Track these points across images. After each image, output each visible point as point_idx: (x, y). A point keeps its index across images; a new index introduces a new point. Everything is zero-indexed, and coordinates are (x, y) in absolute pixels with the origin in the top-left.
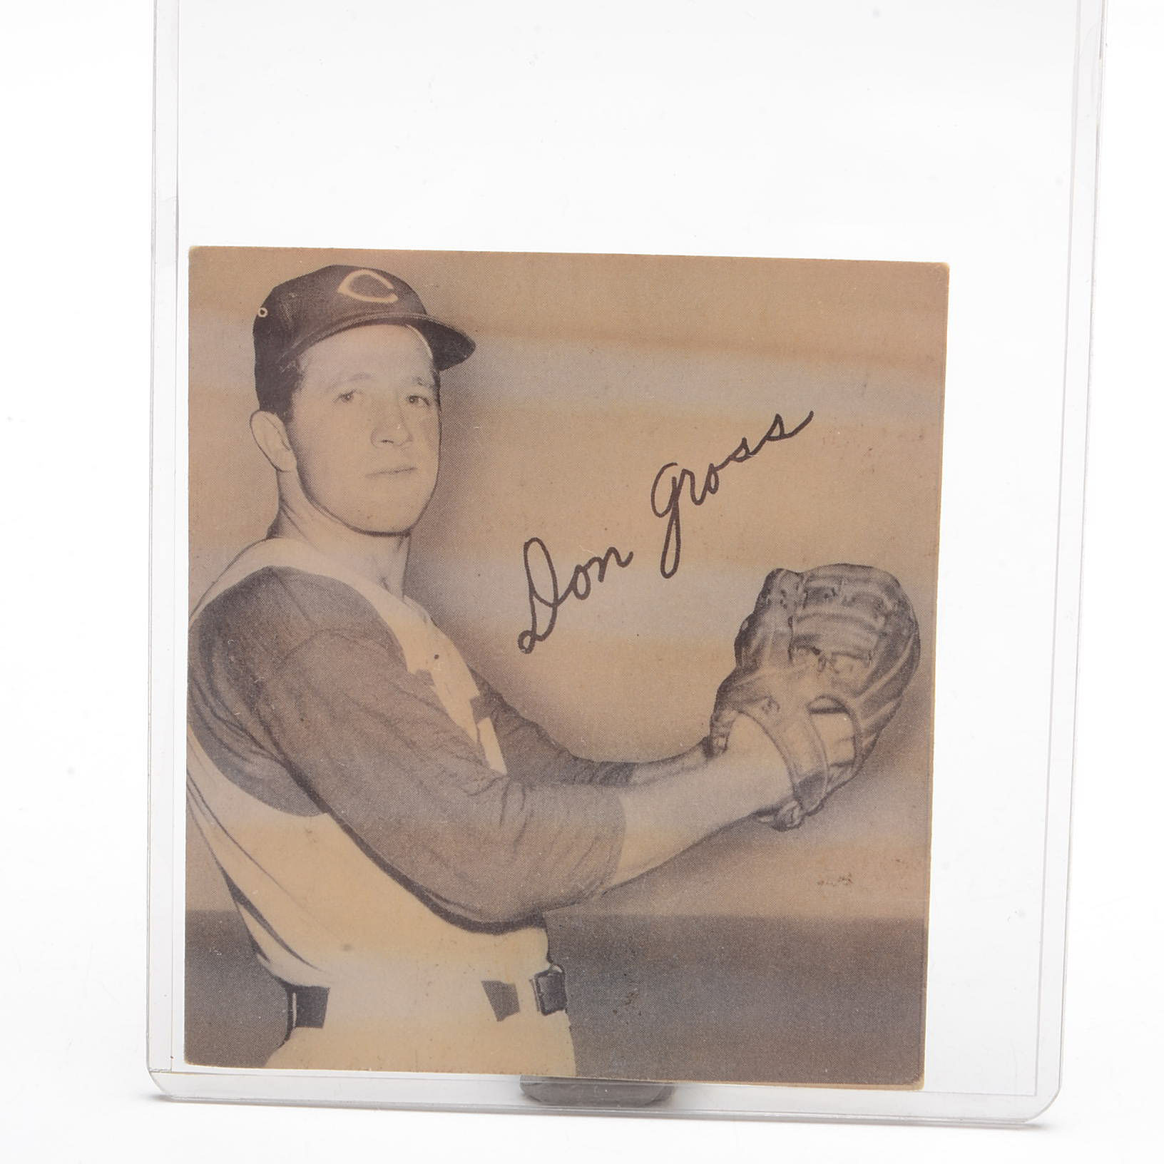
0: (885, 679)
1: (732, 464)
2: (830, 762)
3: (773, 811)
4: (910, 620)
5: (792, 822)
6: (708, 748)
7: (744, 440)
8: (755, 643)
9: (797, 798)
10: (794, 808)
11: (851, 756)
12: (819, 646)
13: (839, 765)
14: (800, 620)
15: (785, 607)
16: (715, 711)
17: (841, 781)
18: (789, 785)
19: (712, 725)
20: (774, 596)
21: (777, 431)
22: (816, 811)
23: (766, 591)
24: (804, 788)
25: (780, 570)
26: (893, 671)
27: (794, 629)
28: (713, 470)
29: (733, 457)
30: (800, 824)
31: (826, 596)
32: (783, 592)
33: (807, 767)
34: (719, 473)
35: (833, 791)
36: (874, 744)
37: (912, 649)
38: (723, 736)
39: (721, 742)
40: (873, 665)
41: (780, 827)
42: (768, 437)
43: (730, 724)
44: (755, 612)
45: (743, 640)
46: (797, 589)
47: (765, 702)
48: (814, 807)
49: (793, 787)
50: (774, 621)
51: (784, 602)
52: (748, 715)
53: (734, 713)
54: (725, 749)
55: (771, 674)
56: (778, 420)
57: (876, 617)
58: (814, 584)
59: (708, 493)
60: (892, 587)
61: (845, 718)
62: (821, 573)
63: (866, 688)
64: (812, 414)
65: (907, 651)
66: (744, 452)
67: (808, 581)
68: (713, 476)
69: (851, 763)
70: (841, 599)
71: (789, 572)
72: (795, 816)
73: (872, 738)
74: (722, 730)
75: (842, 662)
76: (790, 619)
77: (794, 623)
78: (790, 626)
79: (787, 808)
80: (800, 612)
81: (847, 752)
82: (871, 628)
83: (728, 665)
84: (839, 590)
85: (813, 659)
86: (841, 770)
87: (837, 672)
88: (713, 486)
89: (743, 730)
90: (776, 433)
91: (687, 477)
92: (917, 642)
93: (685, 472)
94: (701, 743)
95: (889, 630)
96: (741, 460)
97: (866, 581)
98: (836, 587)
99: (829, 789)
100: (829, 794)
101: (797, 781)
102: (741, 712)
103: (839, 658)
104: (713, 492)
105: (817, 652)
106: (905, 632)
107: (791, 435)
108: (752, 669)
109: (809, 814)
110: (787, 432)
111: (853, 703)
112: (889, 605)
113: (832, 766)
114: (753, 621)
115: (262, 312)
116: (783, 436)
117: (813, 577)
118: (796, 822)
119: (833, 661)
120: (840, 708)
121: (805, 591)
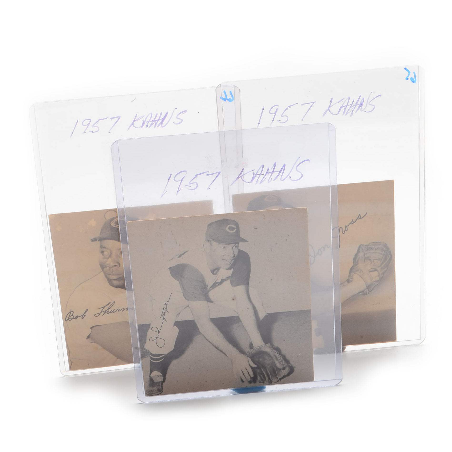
0: (385, 263)
1: (350, 225)
2: (374, 281)
3: (363, 292)
4: (389, 251)
5: (367, 293)
6: (348, 281)
7: (353, 220)
8: (357, 260)
9: (368, 288)
10: (367, 290)
11: (378, 279)
12: (370, 258)
13: (376, 281)
14: (366, 254)
15: (363, 252)
16: (349, 273)
17: (376, 284)
18: (366, 286)
19: (349, 277)
20: (361, 250)
21: (360, 217)
22: (372, 290)
23: (358, 250)
24: (368, 287)
25: (362, 245)
26: (386, 262)
27: (365, 256)
28: (346, 227)
29: (350, 224)
30: (368, 294)
31: (372, 249)
32: (362, 249)
33: (369, 282)
34: (348, 227)
35: (375, 286)
36: (383, 276)
37: (390, 257)
38: (351, 278)
39: (351, 279)
40: (382, 261)
41: (364, 294)
42: (358, 219)
43: (353, 276)
44: (357, 253)
45: (355, 259)
46: (365, 248)
47: (360, 271)
48: (371, 290)
49: (367, 287)
50: (361, 254)
51: (363, 251)
52: (356, 274)
53: (353, 274)
54: (352, 281)
55: (361, 265)
56: (360, 215)
57: (382, 252)
58: (369, 247)
59: (346, 231)
60: (385, 245)
61: (376, 272)
62: (370, 244)
63: (381, 265)
64: (366, 213)
65: (389, 257)
66: (353, 222)
67: (368, 246)
68: (346, 228)
69: (378, 281)
70: (375, 249)
71: (363, 245)
72: (367, 292)
73: (382, 275)
74: (351, 277)
75: (375, 261)
76: (364, 254)
77: (365, 255)
78: (364, 255)
79: (365, 291)
80: (366, 252)
81: (377, 278)
82: (381, 254)
83: (352, 264)
84: (374, 247)
85: (369, 261)
86: (376, 282)
87: (375, 263)
88: (346, 230)
89: (355, 277)
90: (359, 218)
91: (341, 229)
92: (391, 255)
93: (340, 228)
94: (347, 280)
95: (385, 254)
96: (352, 224)
97: (380, 245)
98: (373, 247)
99: (374, 286)
100: (374, 287)
101: (367, 285)
102: (355, 273)
103: (375, 260)
104: (347, 231)
105: (370, 260)
106: (388, 254)
107: (362, 218)
108: (356, 265)
109: (371, 291)
110: (361, 217)
111: (378, 269)
112: (385, 249)
113: (375, 281)
114: (356, 255)
115: (248, 206)
116: (361, 218)
117: (368, 245)
118: (368, 293)
119: (374, 261)
120: (376, 270)
121: (367, 248)
